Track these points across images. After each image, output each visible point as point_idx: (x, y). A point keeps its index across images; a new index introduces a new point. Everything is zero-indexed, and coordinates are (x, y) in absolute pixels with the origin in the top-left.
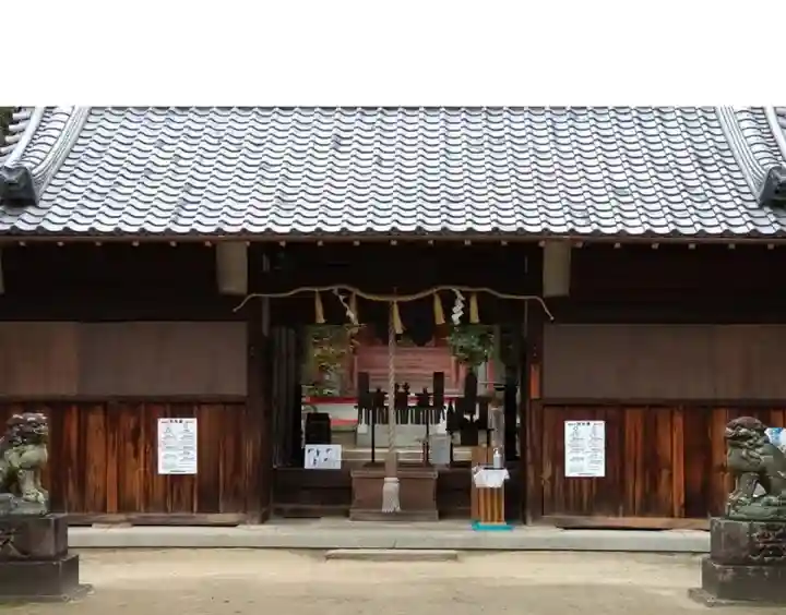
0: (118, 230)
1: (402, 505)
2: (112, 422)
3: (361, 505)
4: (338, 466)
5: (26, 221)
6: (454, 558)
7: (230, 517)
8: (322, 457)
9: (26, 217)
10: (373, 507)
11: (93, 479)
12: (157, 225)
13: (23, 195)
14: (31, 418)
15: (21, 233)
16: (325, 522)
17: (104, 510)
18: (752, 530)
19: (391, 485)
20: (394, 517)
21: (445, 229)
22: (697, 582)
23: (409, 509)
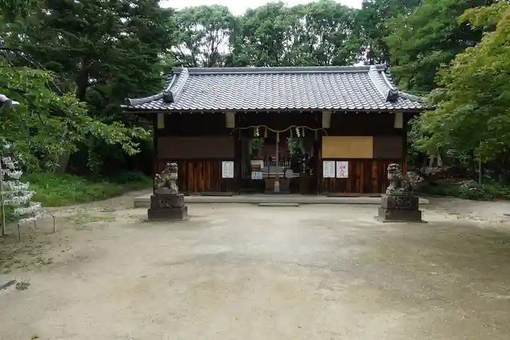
0: (197, 109)
1: (280, 190)
2: (195, 166)
3: (268, 190)
4: (261, 178)
5: (171, 107)
6: (297, 206)
7: (230, 193)
8: (256, 176)
9: (171, 106)
10: (271, 191)
11: (190, 183)
12: (208, 107)
13: (169, 99)
14: (173, 164)
15: (169, 110)
16: (257, 195)
17: (194, 191)
18: (396, 199)
19: (277, 184)
20: (277, 193)
21: (294, 108)
22: (377, 214)
23: (283, 191)
